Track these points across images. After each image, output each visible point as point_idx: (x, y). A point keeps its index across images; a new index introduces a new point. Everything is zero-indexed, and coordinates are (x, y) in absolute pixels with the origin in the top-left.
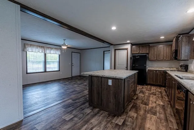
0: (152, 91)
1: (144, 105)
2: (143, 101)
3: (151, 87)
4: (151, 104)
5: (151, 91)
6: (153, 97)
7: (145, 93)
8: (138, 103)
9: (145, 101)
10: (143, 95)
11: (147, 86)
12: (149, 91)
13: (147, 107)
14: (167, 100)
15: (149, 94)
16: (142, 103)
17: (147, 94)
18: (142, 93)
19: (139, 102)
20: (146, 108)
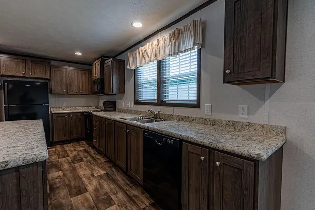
0: (71, 155)
1: (79, 197)
2: (69, 186)
3: (64, 147)
4: (90, 184)
5: (69, 156)
6: (80, 166)
7: (61, 164)
8: (63, 201)
9: (73, 183)
10: (60, 173)
11: (53, 149)
12: (64, 157)
13: (87, 194)
14: (103, 161)
15: (70, 163)
16: (71, 195)
17: (66, 166)
18: (53, 169)
19: (62, 194)
20: (87, 200)
